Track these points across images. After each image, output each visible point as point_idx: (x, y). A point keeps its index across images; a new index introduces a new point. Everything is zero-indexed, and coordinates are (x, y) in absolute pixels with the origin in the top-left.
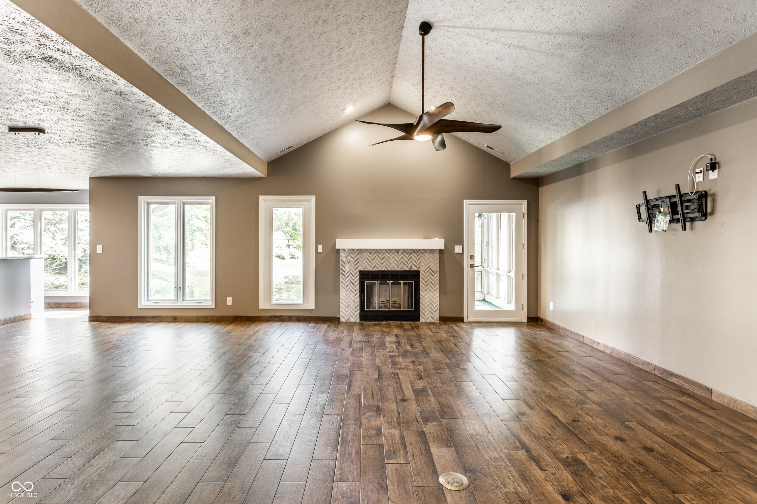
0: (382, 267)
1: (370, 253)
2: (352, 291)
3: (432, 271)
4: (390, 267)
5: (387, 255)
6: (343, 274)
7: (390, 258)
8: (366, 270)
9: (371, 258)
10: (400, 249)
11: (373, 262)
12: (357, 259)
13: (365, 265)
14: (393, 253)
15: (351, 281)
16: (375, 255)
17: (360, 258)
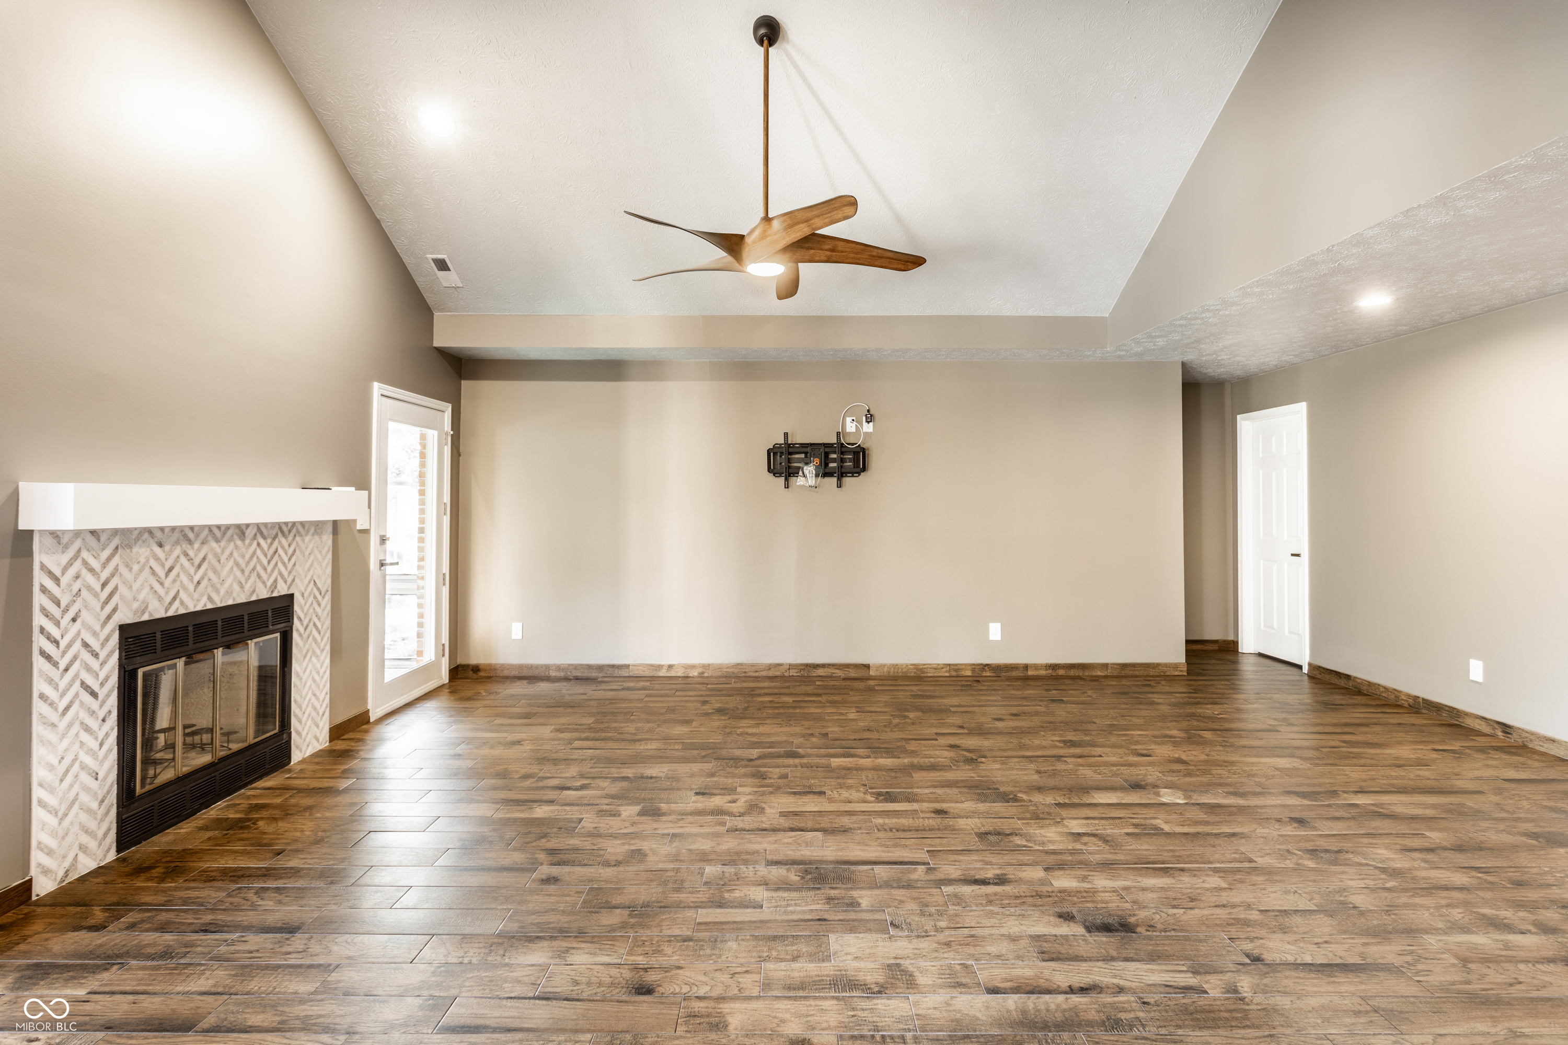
0: (196, 595)
1: (161, 545)
2: (87, 729)
3: (318, 589)
4: (222, 591)
5: (212, 549)
6: (48, 658)
7: (223, 559)
8: (146, 617)
9: (163, 565)
10: (248, 526)
11: (168, 582)
12: (113, 575)
13: (141, 596)
14: (231, 539)
15: (83, 683)
16: (177, 551)
17: (123, 569)
